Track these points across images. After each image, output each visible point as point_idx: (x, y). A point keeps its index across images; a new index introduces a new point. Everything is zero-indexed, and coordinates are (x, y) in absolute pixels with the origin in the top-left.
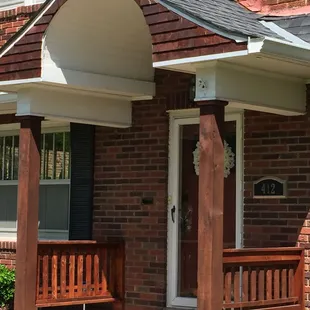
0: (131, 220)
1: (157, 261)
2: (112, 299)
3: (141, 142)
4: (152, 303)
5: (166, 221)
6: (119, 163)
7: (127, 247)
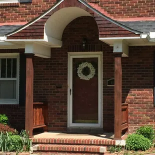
0: (51, 94)
1: (63, 110)
2: (45, 125)
3: (55, 64)
4: (61, 126)
5: (67, 95)
6: (44, 72)
7: (49, 105)
